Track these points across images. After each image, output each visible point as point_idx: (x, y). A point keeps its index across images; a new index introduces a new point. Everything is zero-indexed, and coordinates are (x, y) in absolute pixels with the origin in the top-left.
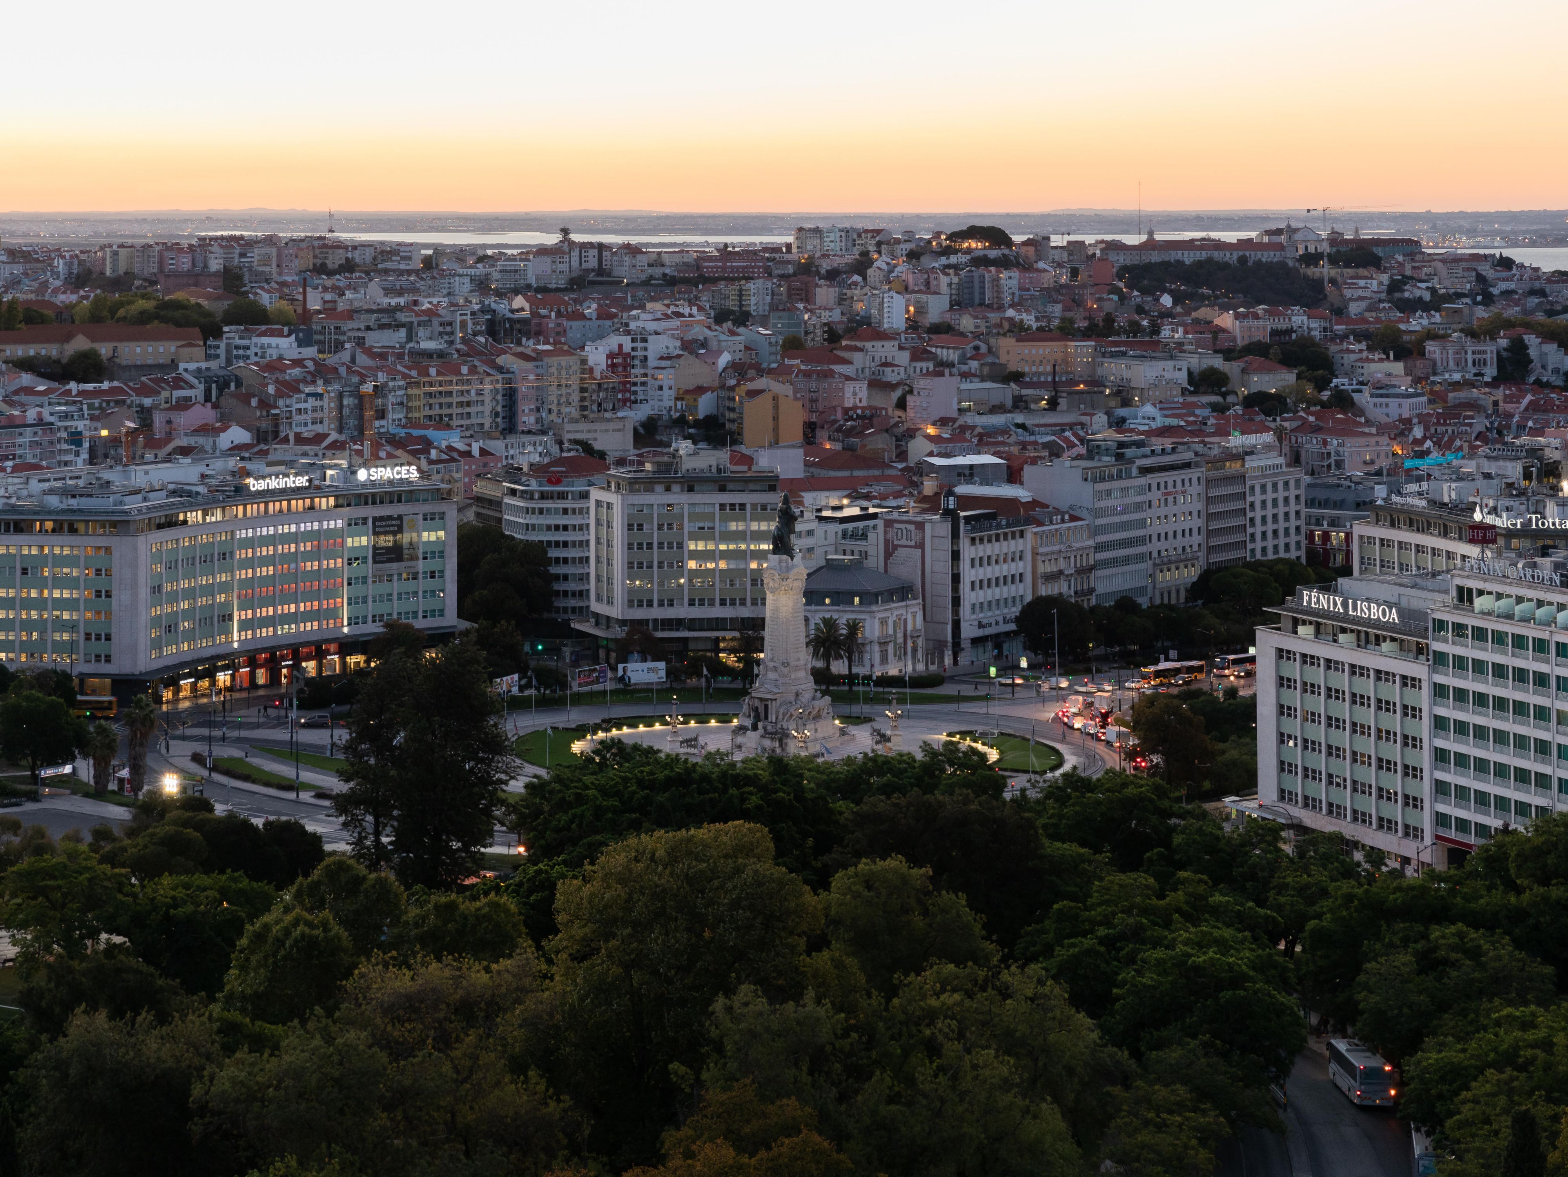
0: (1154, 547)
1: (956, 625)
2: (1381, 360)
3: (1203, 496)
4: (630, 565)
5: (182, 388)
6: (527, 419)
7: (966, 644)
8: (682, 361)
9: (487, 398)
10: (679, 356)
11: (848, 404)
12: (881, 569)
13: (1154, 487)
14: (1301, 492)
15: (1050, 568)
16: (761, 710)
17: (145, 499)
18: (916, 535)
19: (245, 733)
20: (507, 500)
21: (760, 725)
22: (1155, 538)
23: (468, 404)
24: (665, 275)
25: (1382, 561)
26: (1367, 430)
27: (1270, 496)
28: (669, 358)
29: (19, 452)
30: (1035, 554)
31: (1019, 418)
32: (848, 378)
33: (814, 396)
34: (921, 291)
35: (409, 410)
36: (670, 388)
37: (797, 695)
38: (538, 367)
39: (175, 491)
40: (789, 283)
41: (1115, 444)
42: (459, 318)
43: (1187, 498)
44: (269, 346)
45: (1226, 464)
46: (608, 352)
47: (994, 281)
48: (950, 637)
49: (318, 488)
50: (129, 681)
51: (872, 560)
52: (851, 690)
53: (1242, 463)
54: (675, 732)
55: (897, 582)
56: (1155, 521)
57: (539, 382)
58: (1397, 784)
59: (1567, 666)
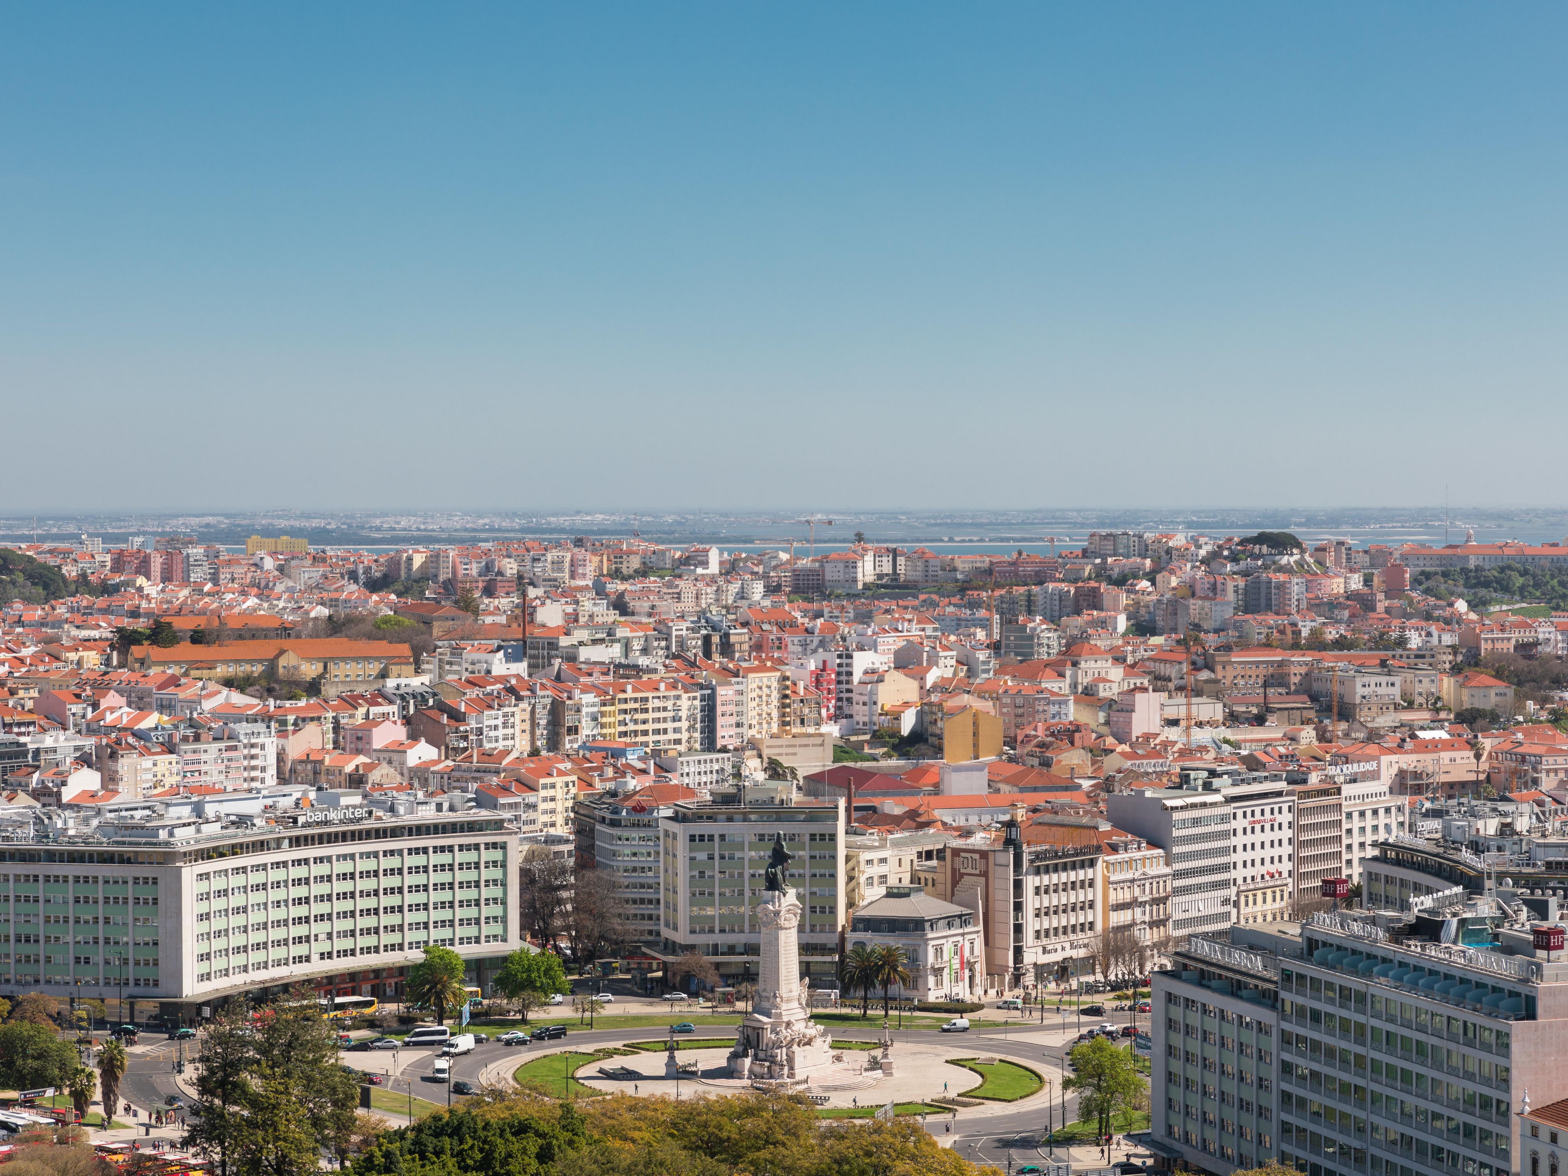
0: (1239, 873)
1: (1018, 951)
3: (1294, 824)
5: (380, 704)
6: (726, 735)
7: (1027, 970)
9: (685, 714)
10: (886, 672)
11: (1052, 720)
13: (1240, 815)
14: (1405, 819)
15: (1123, 895)
16: (753, 1037)
17: (198, 831)
18: (981, 865)
20: (598, 827)
22: (1240, 865)
23: (665, 720)
24: (957, 580)
29: (204, 768)
30: (1107, 882)
31: (1225, 733)
32: (1055, 694)
33: (1020, 711)
34: (1206, 598)
35: (603, 726)
36: (875, 703)
37: (788, 1024)
38: (738, 683)
39: (233, 823)
40: (1077, 589)
41: (1205, 774)
42: (674, 633)
43: (1276, 827)
44: (479, 662)
45: (1325, 793)
46: (813, 668)
47: (1281, 586)
48: (1011, 963)
49: (379, 818)
50: (176, 1004)
51: (940, 887)
52: (886, 1015)
53: (1339, 791)
54: (672, 1058)
55: (956, 910)
56: (1240, 848)
57: (739, 698)
58: (1254, 1123)
59: (1380, 1018)
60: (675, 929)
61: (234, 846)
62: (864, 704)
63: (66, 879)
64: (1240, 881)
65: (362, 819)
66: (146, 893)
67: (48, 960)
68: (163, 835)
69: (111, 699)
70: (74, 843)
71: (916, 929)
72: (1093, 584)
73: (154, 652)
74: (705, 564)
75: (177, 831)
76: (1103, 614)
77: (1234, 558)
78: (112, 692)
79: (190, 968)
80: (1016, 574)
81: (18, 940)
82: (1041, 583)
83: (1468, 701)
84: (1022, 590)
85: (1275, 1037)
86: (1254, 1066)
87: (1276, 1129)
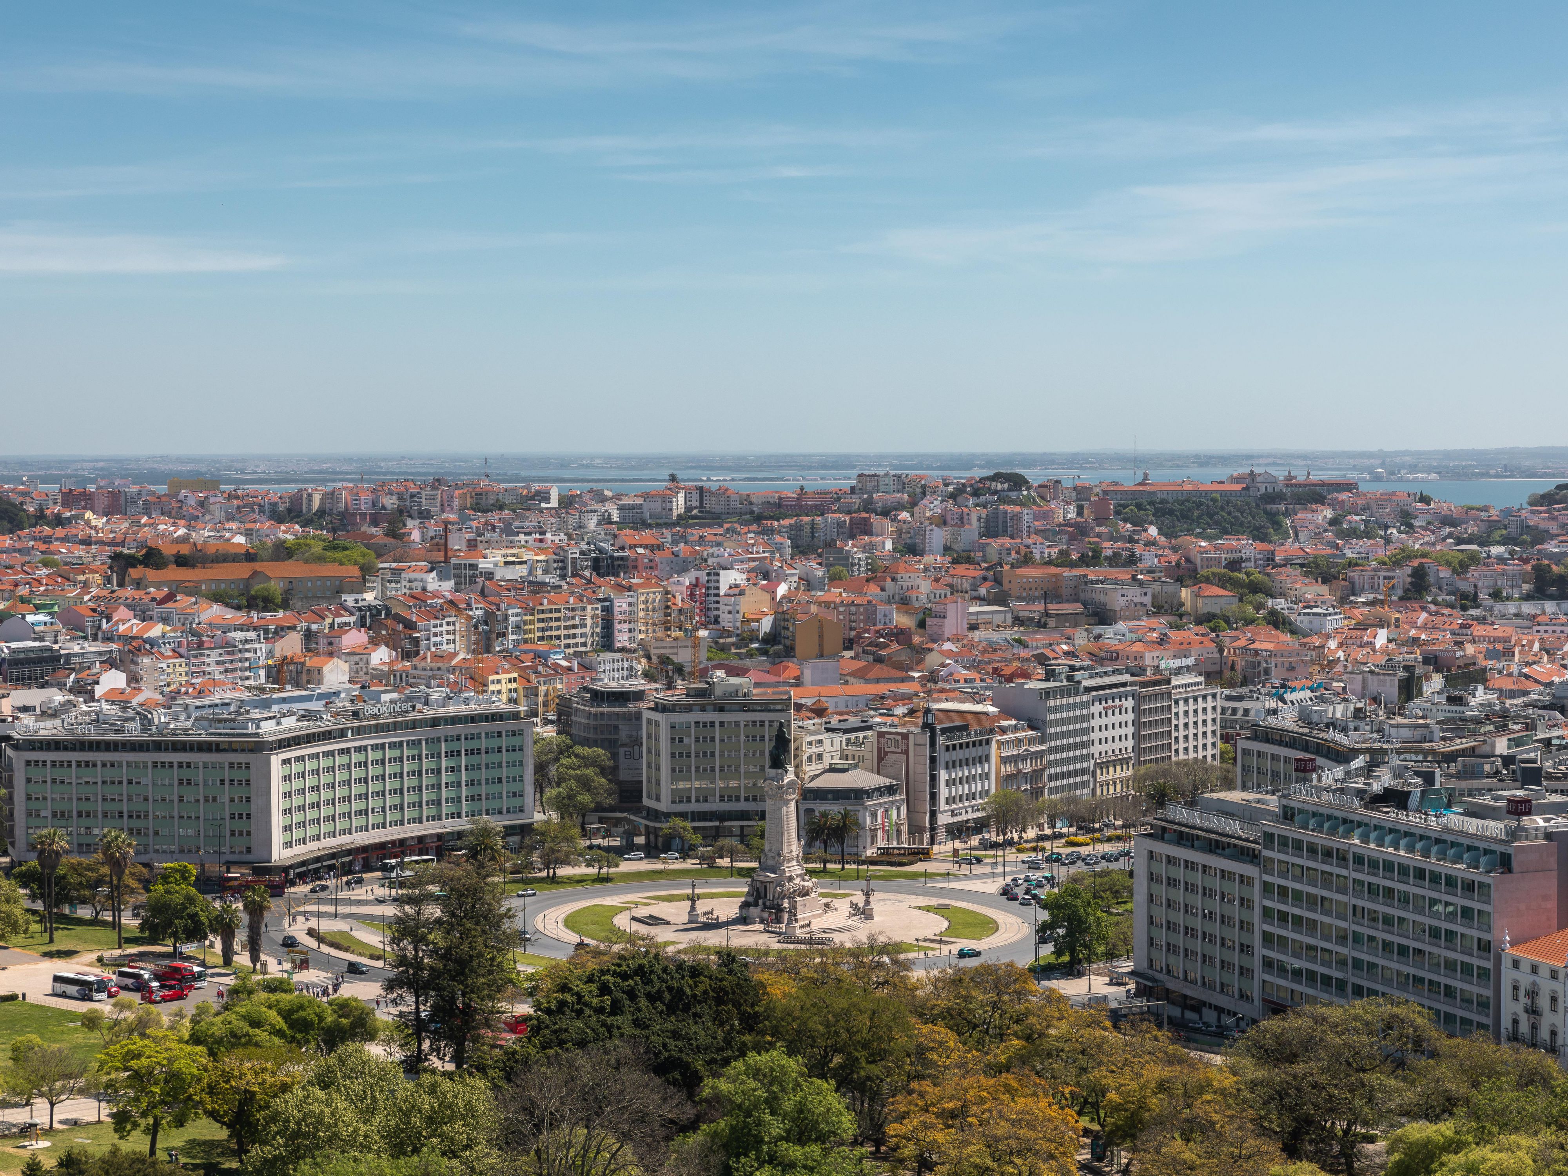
0: (1095, 749)
1: (934, 814)
2: (1311, 583)
3: (1137, 710)
4: (673, 770)
5: (343, 616)
6: (622, 639)
7: (941, 829)
8: (746, 590)
9: (589, 622)
11: (881, 624)
12: (874, 770)
13: (1096, 702)
14: (1218, 704)
15: (1011, 767)
16: (762, 890)
17: (278, 723)
18: (902, 743)
19: (355, 910)
21: (760, 902)
22: (1096, 743)
23: (574, 627)
24: (753, 512)
25: (1258, 768)
28: (736, 588)
29: (207, 669)
30: (999, 757)
31: (1016, 634)
32: (881, 604)
33: (853, 618)
34: (956, 525)
35: (525, 632)
36: (738, 612)
37: (790, 879)
38: (630, 596)
39: (303, 716)
40: (851, 519)
41: (1067, 668)
42: (570, 556)
43: (1123, 710)
44: (416, 580)
45: (1156, 683)
46: (687, 584)
47: (1016, 517)
48: (928, 825)
49: (420, 711)
50: (266, 867)
51: (868, 764)
52: (843, 868)
53: (1168, 682)
54: (693, 908)
55: (884, 781)
56: (1096, 729)
57: (631, 608)
58: (1235, 958)
59: (1362, 872)
60: (658, 799)
61: (308, 735)
62: (730, 612)
63: (171, 765)
64: (1097, 756)
65: (406, 712)
66: (238, 774)
67: (156, 833)
68: (251, 729)
69: (122, 612)
70: (177, 735)
71: (856, 798)
72: (864, 515)
73: (151, 574)
74: (547, 500)
75: (262, 724)
76: (874, 539)
77: (976, 493)
78: (122, 607)
79: (277, 837)
80: (800, 507)
81: (130, 816)
82: (822, 514)
83: (1203, 607)
84: (806, 519)
85: (1258, 887)
86: (1235, 912)
87: (1257, 963)
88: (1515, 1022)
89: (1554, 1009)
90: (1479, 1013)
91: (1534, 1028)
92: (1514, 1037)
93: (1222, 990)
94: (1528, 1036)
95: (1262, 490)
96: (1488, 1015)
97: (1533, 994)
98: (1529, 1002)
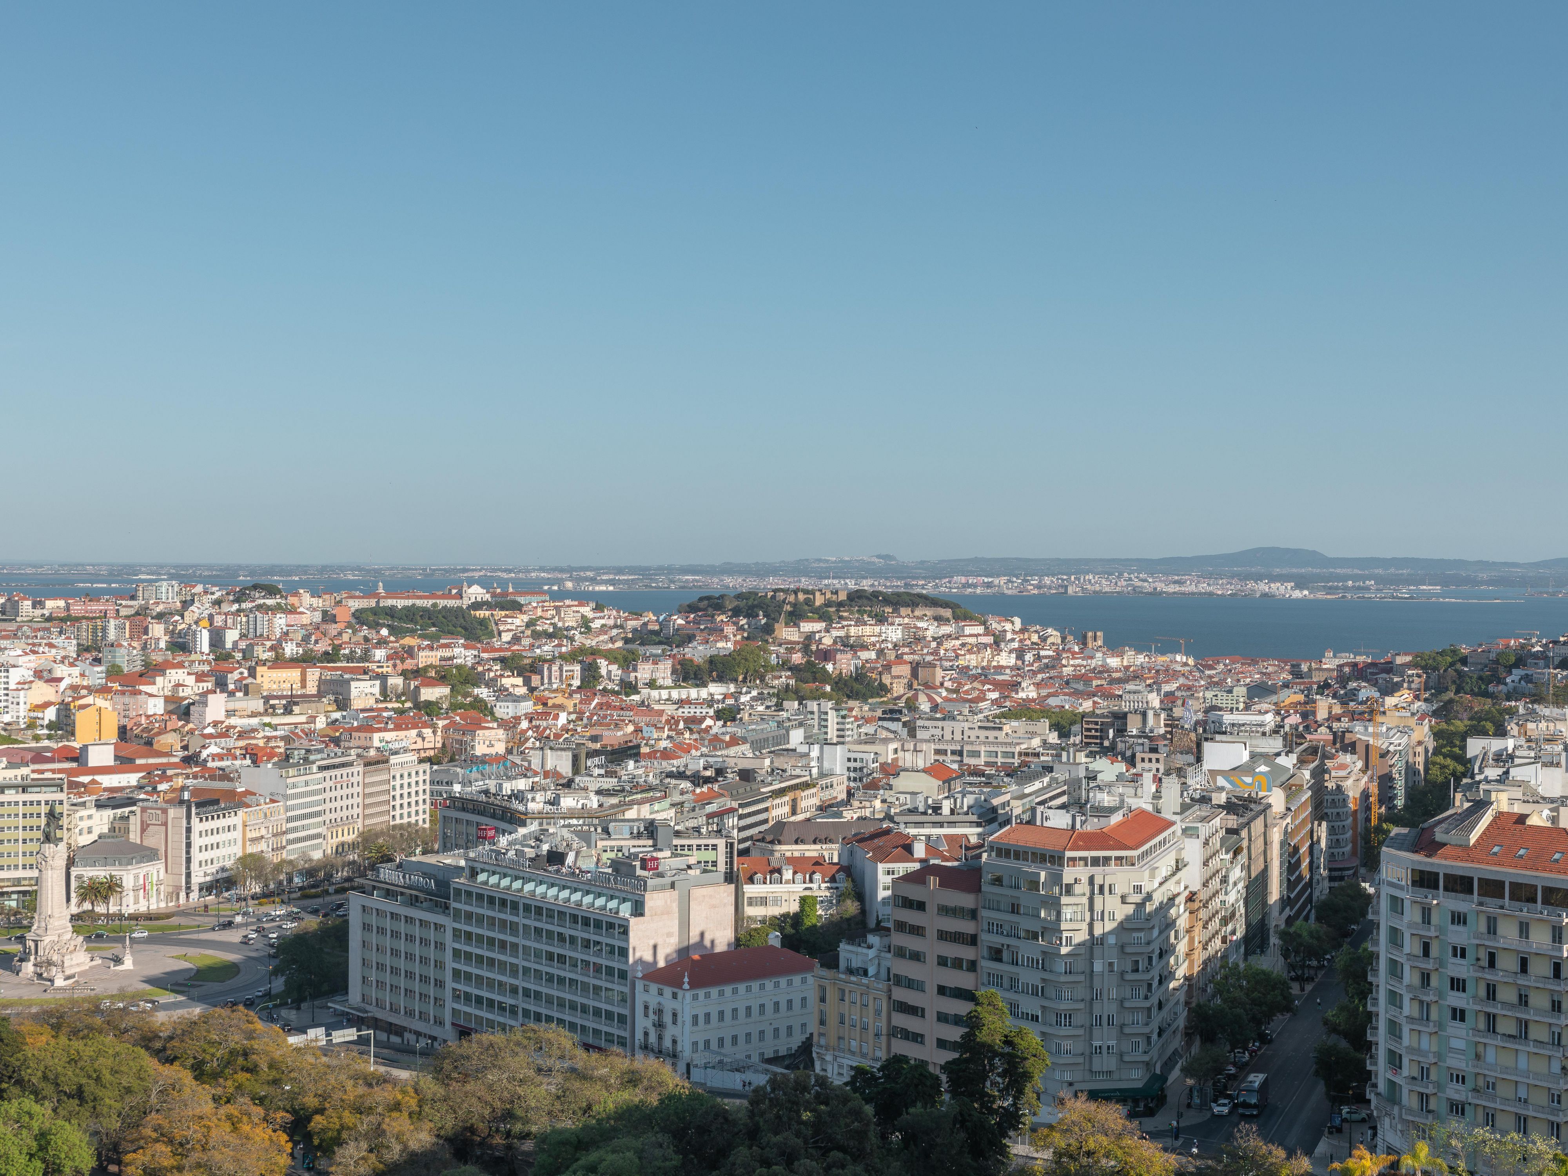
0: (328, 817)
1: (188, 875)
2: (509, 676)
3: (361, 783)
7: (195, 888)
8: (33, 685)
10: (31, 682)
11: (150, 713)
12: (139, 842)
13: (328, 779)
14: (427, 777)
15: (254, 835)
16: (34, 947)
18: (162, 817)
22: (328, 812)
24: (43, 615)
25: (456, 832)
26: (491, 725)
27: (406, 781)
28: (24, 683)
30: (245, 826)
31: (267, 720)
32: (151, 695)
33: (127, 707)
40: (129, 621)
41: (304, 751)
43: (350, 784)
45: (377, 761)
47: (270, 620)
48: (184, 884)
53: (387, 760)
56: (328, 800)
58: (432, 991)
59: (530, 918)
62: (18, 704)
64: (328, 823)
77: (236, 600)
83: (421, 696)
85: (449, 934)
86: (432, 953)
87: (448, 994)
88: (646, 1034)
89: (675, 1022)
90: (619, 1028)
91: (660, 1038)
92: (645, 1047)
93: (420, 1017)
94: (656, 1046)
95: (473, 600)
96: (625, 1030)
97: (660, 1012)
98: (656, 1018)
